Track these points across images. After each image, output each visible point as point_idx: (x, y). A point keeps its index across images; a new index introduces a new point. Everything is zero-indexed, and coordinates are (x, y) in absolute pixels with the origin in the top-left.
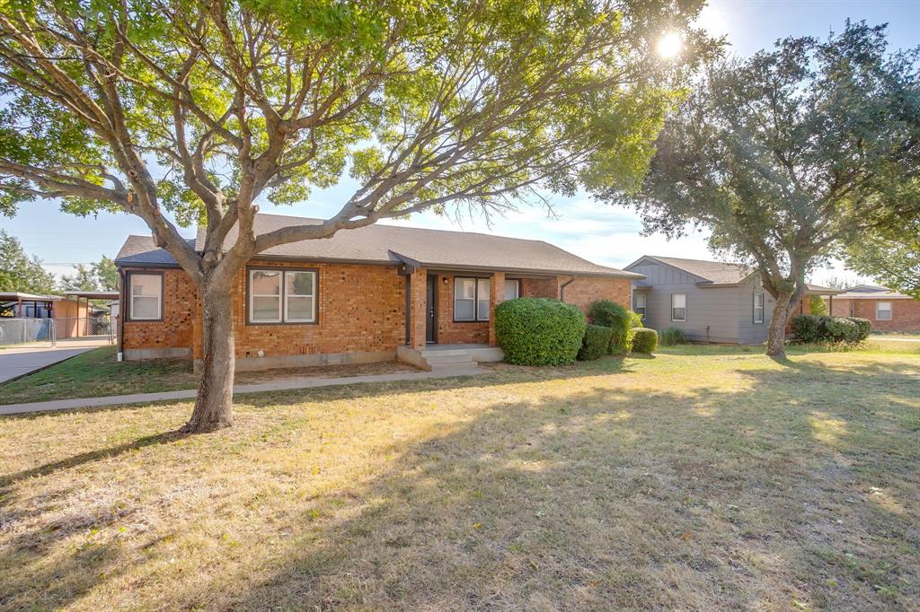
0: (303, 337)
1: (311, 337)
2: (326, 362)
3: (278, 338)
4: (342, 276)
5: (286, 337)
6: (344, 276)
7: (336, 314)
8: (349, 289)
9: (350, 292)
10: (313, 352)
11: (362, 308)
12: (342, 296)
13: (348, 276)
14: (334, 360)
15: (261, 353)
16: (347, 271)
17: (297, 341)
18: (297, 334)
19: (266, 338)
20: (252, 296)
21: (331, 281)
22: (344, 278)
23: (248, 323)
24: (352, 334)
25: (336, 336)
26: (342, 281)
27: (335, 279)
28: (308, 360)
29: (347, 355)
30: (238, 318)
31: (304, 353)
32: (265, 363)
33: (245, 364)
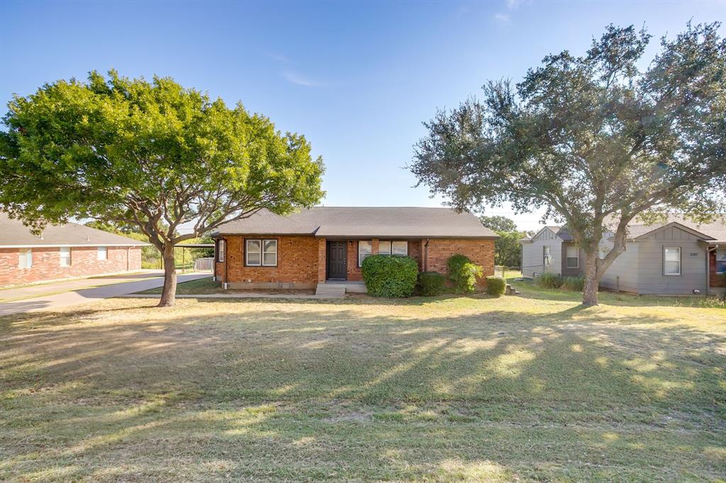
0: (270, 273)
1: (274, 274)
2: (282, 287)
3: (258, 273)
5: (262, 273)
7: (287, 262)
8: (293, 249)
9: (295, 250)
10: (275, 281)
11: (301, 259)
12: (290, 253)
13: (293, 242)
14: (286, 286)
15: (250, 281)
16: (293, 240)
17: (267, 275)
18: (268, 272)
19: (252, 273)
20: (247, 252)
21: (284, 245)
23: (245, 265)
24: (295, 273)
25: (287, 274)
26: (290, 244)
27: (286, 244)
28: (273, 285)
30: (240, 264)
31: (270, 282)
32: (252, 286)
33: (243, 286)
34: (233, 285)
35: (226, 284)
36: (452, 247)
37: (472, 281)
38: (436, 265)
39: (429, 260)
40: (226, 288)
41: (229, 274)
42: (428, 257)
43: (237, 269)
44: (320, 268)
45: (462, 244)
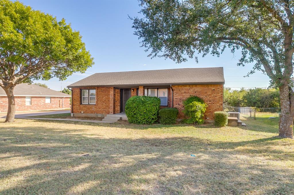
0: (92, 108)
1: (94, 109)
2: (97, 116)
3: (87, 108)
4: (101, 90)
5: (88, 108)
6: (102, 90)
7: (100, 102)
8: (103, 94)
9: (104, 95)
10: (94, 113)
12: (101, 97)
13: (103, 90)
15: (82, 112)
16: (103, 89)
17: (90, 110)
18: (91, 107)
19: (84, 108)
20: (82, 97)
21: (99, 92)
22: (102, 91)
23: (81, 104)
24: (104, 108)
25: (100, 109)
26: (101, 92)
27: (100, 91)
28: (93, 115)
29: (103, 115)
30: (78, 103)
31: (92, 113)
32: (84, 115)
33: (80, 115)
34: (76, 115)
35: (72, 114)
36: (191, 91)
37: (199, 114)
38: (180, 103)
39: (175, 100)
40: (72, 116)
41: (73, 109)
42: (175, 98)
43: (77, 106)
44: (111, 105)
45: (198, 89)
